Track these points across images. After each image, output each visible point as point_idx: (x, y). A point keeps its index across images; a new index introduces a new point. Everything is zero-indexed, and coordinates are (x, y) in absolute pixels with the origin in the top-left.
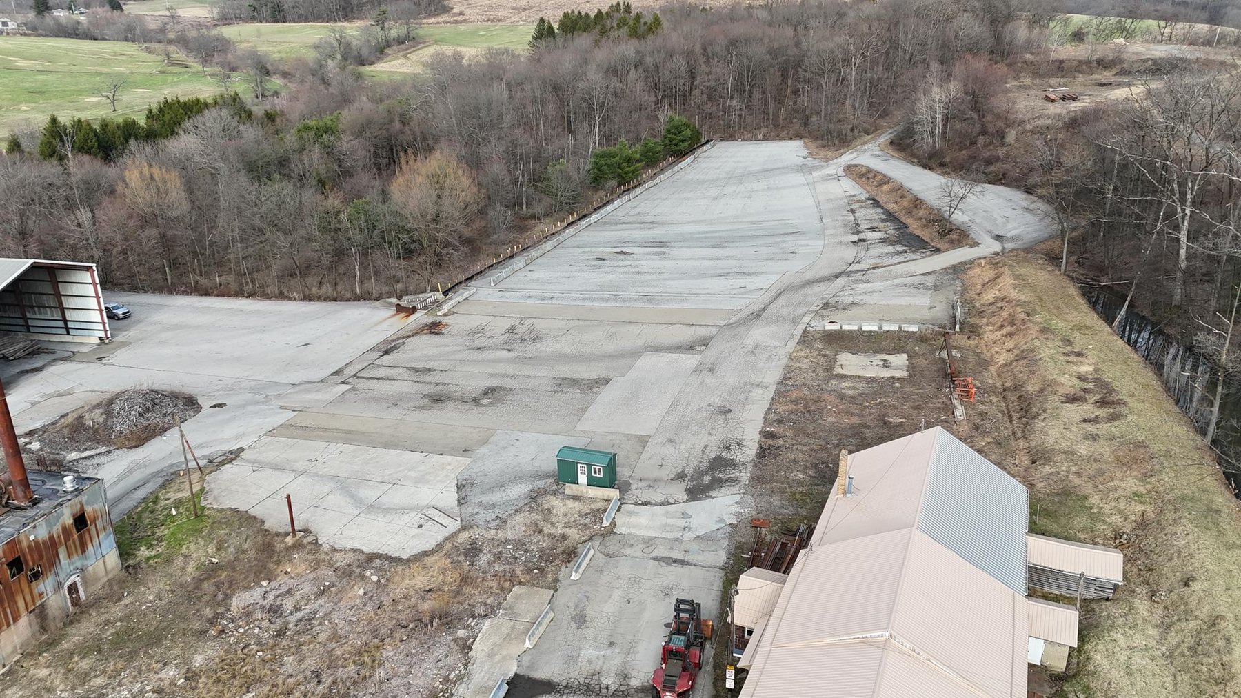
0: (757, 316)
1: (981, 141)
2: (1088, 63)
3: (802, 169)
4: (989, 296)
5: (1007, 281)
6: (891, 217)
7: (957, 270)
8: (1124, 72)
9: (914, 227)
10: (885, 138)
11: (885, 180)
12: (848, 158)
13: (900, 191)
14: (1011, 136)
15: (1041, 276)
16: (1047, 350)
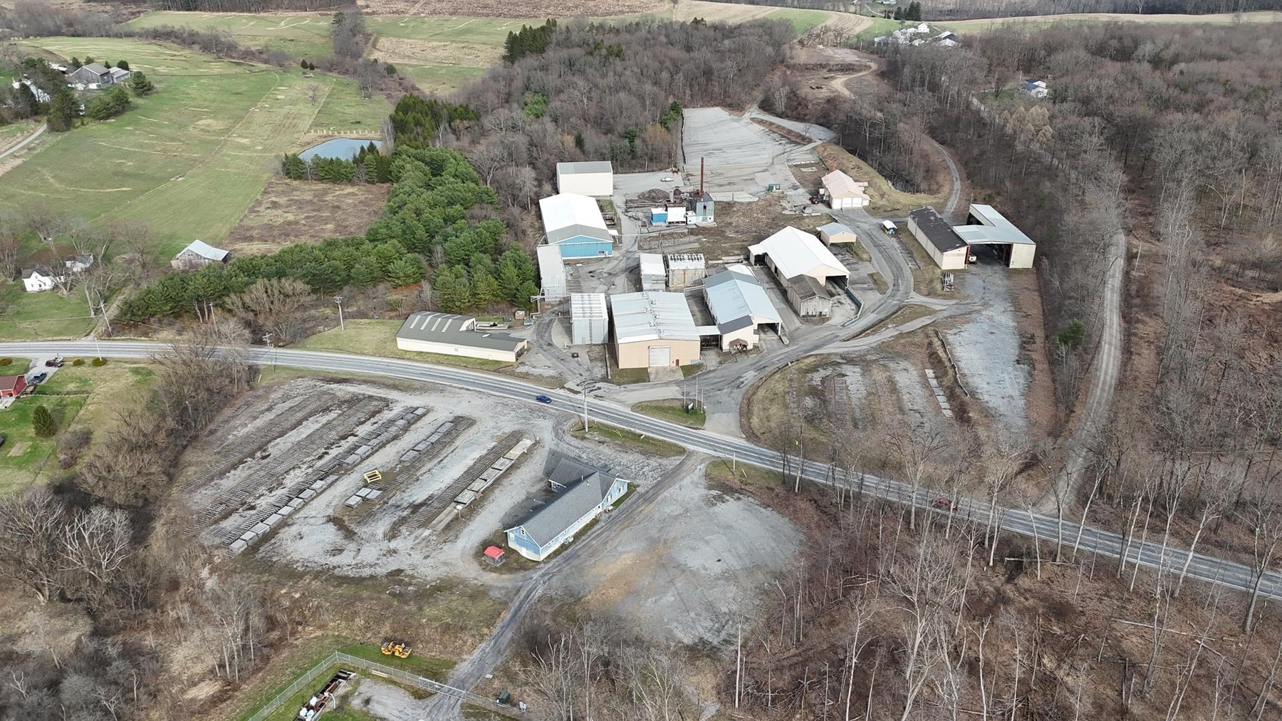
0: (773, 163)
1: (800, 108)
2: (816, 65)
3: (733, 120)
4: (826, 154)
5: (828, 150)
6: (783, 136)
7: (814, 148)
8: (830, 70)
9: (793, 139)
10: (755, 106)
11: (771, 124)
12: (747, 115)
13: (778, 127)
14: (810, 107)
15: (836, 147)
16: (845, 161)
